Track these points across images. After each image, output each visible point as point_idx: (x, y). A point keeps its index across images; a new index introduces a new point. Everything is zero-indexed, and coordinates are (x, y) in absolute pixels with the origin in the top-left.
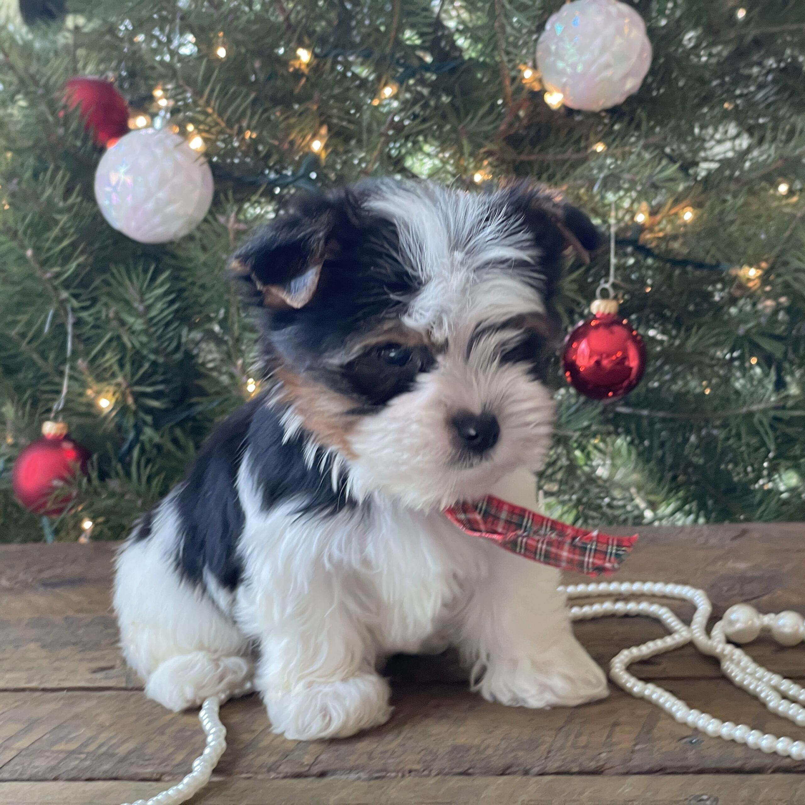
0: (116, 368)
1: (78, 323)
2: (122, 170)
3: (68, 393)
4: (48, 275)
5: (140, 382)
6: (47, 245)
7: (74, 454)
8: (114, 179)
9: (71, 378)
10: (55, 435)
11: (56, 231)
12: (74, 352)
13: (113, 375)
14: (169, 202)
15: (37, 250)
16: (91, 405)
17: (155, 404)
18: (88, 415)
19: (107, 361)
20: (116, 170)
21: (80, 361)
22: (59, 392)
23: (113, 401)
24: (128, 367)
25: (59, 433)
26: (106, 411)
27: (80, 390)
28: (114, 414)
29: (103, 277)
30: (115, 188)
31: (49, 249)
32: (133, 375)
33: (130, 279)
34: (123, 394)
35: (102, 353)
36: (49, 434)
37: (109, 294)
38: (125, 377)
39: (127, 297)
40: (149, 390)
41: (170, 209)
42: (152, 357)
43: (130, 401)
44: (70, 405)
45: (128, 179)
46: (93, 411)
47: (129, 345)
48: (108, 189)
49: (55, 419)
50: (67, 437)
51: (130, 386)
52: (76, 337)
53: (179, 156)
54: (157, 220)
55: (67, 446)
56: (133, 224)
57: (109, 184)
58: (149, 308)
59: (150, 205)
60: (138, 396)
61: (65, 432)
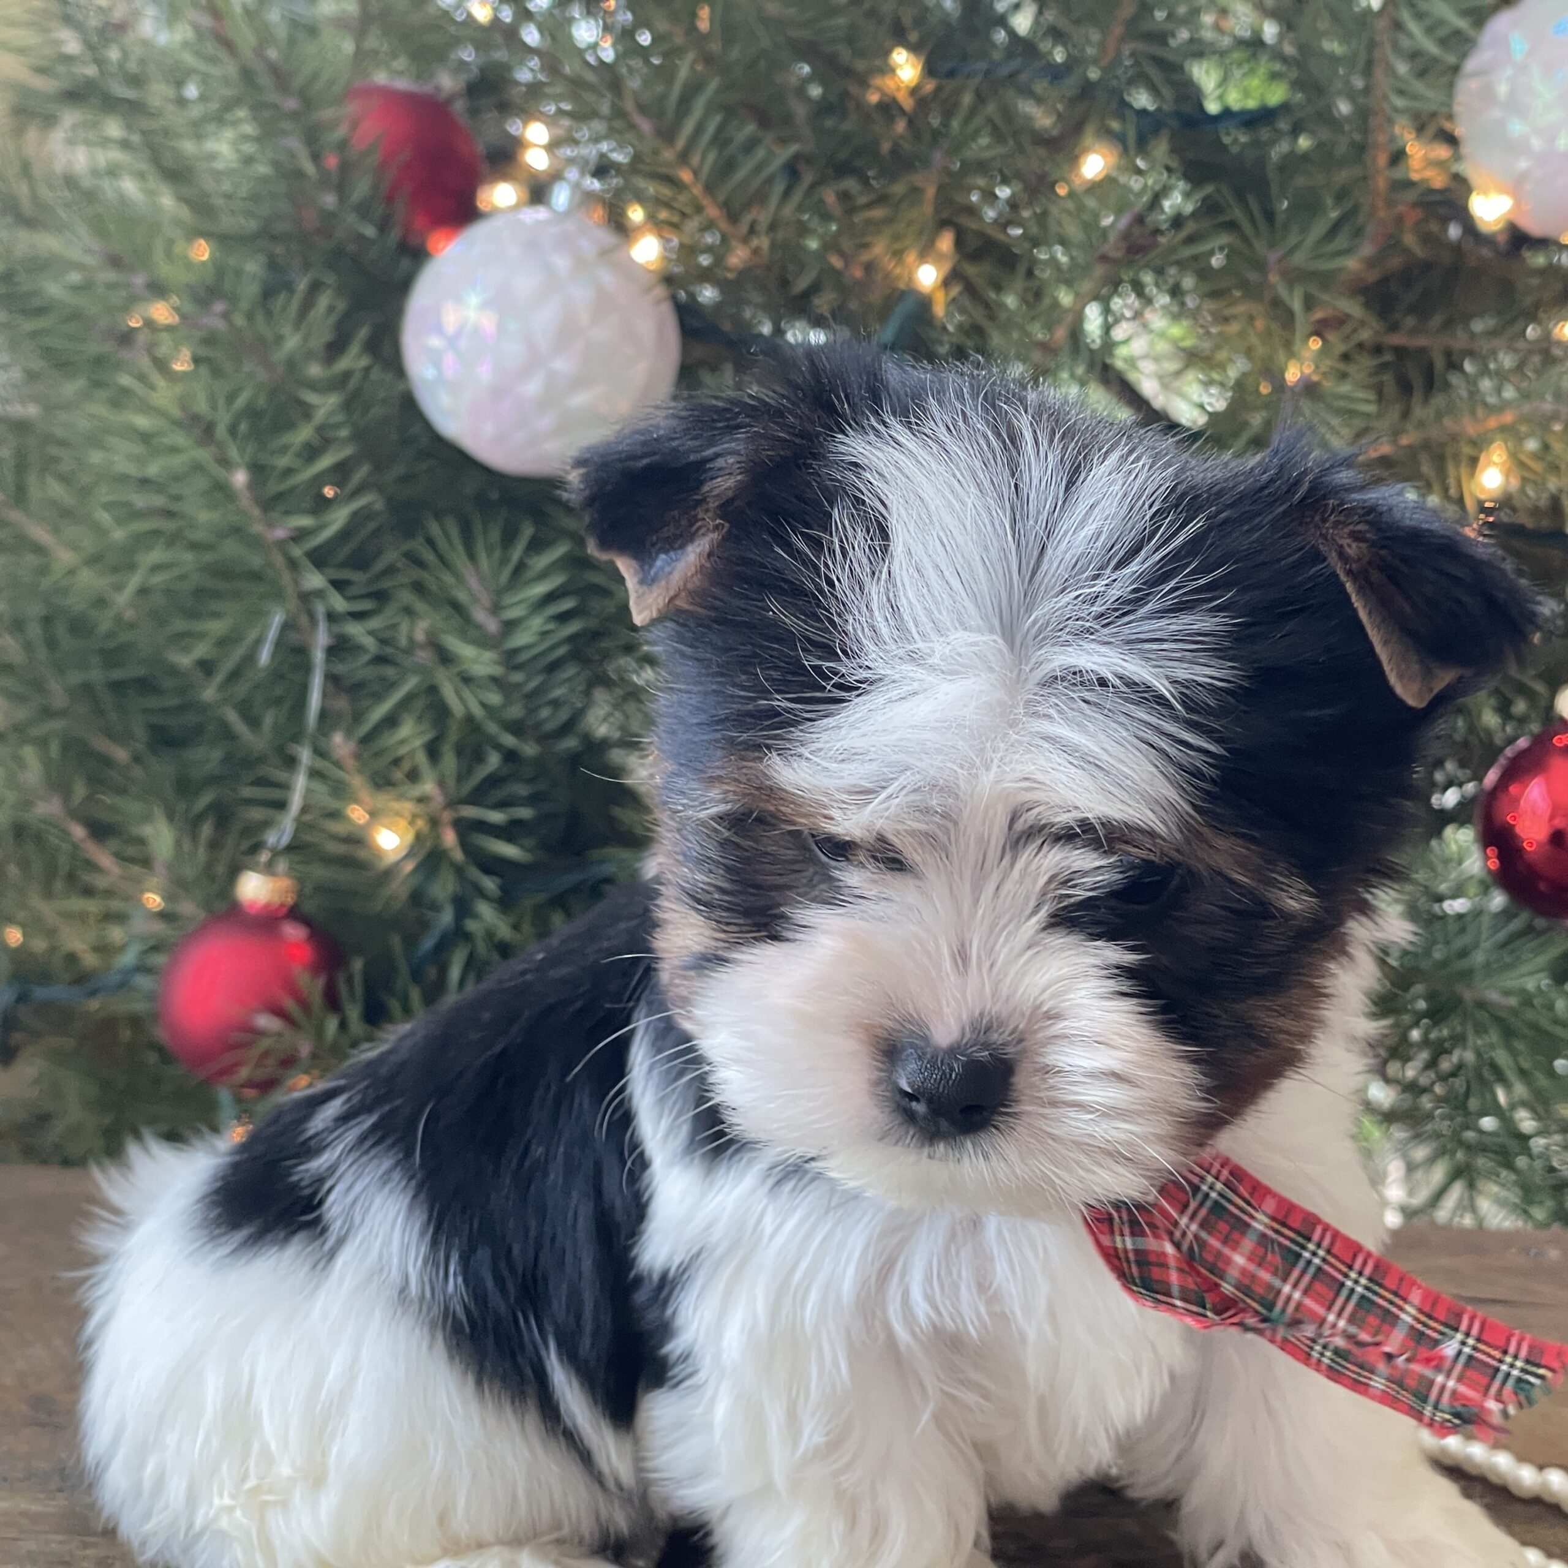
0: (421, 759)
1: (340, 648)
2: (473, 300)
3: (304, 810)
4: (280, 533)
5: (476, 797)
6: (283, 462)
7: (308, 953)
8: (451, 319)
9: (315, 774)
10: (267, 906)
11: (304, 434)
12: (323, 715)
13: (413, 776)
14: (578, 383)
15: (258, 470)
16: (357, 839)
17: (509, 850)
18: (349, 863)
19: (402, 742)
20: (458, 300)
21: (338, 738)
22: (281, 805)
23: (410, 837)
24: (450, 761)
25: (276, 900)
26: (391, 859)
27: (333, 804)
28: (409, 867)
29: (406, 546)
30: (452, 341)
31: (288, 472)
32: (461, 778)
33: (472, 557)
34: (434, 822)
35: (391, 721)
36: (252, 904)
37: (419, 588)
38: (441, 783)
39: (462, 596)
40: (496, 817)
41: (580, 399)
42: (509, 740)
43: (450, 838)
44: (308, 838)
45: (488, 322)
46: (362, 854)
47: (458, 709)
48: (435, 342)
49: (269, 869)
50: (294, 913)
51: (452, 803)
52: (332, 679)
53: (607, 278)
54: (546, 422)
55: (294, 932)
56: (488, 429)
57: (439, 329)
58: (510, 626)
59: (532, 387)
60: (466, 829)
61: (290, 900)
